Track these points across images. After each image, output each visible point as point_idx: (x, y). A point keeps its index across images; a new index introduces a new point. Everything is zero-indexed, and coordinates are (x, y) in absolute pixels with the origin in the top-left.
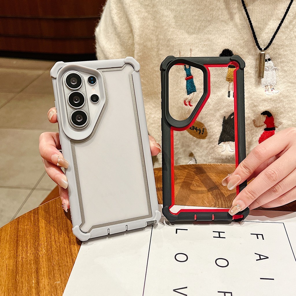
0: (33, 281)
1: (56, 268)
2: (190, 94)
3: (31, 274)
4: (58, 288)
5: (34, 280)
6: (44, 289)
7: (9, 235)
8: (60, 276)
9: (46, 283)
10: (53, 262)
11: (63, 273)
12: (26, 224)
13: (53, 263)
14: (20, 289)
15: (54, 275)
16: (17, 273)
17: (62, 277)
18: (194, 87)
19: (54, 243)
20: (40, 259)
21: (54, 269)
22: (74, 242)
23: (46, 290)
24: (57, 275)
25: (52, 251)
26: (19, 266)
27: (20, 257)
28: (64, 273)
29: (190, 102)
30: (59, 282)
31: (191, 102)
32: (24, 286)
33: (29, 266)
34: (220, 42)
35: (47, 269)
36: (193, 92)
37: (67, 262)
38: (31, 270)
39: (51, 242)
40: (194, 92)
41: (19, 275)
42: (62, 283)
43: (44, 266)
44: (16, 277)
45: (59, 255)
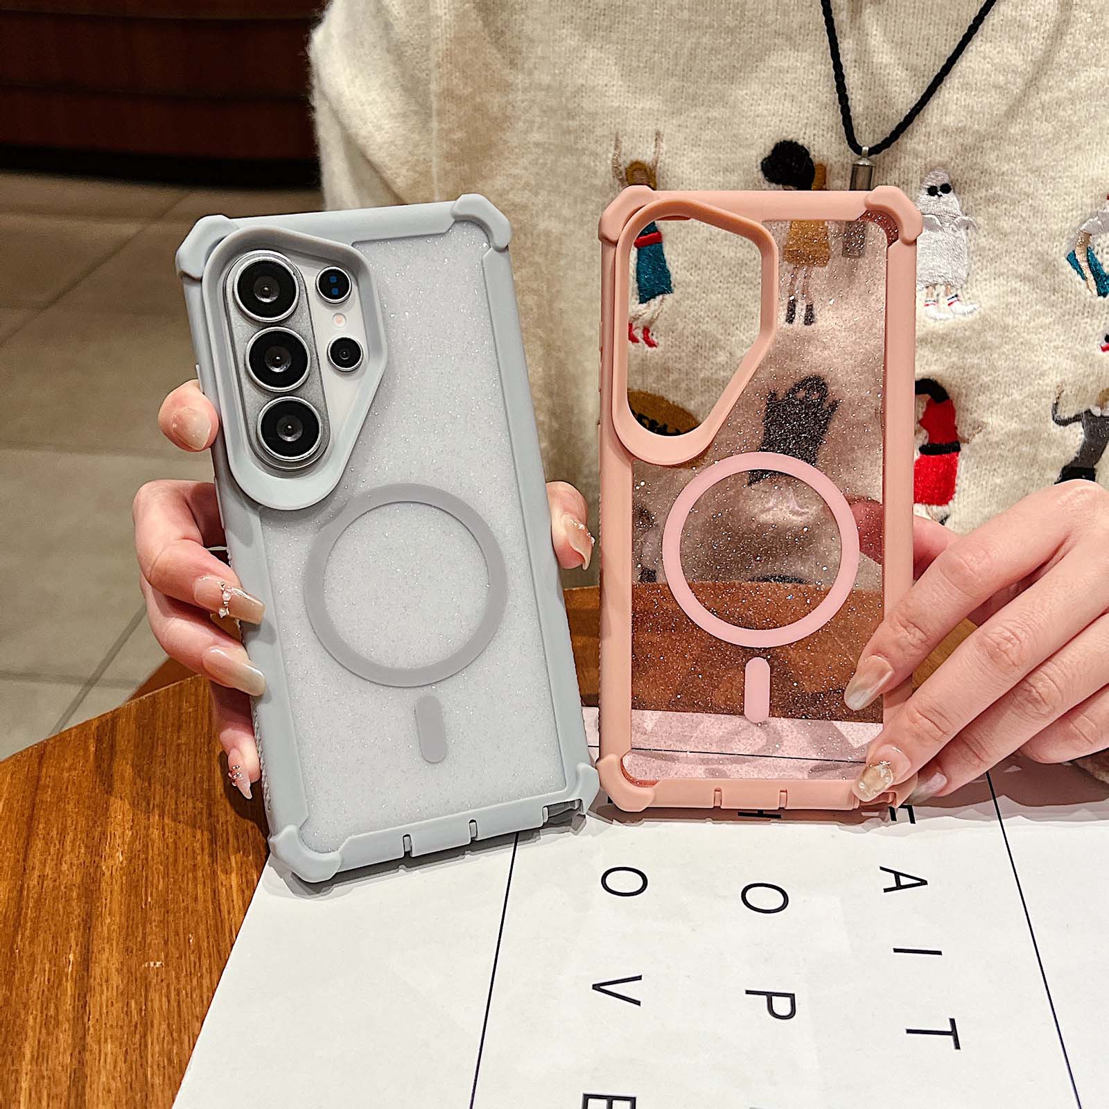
0: (71, 957)
1: (155, 916)
2: (649, 299)
3: (68, 933)
4: (154, 981)
5: (75, 953)
6: (104, 984)
7: (6, 799)
8: (166, 943)
9: (115, 965)
10: (146, 895)
11: (177, 934)
12: (67, 765)
13: (147, 899)
14: (22, 978)
15: (144, 938)
16: (18, 925)
17: (172, 949)
18: (666, 274)
19: (156, 832)
20: (103, 885)
21: (146, 921)
22: (227, 833)
23: (110, 989)
24: (155, 940)
25: (147, 859)
26: (27, 903)
27: (36, 873)
28: (181, 935)
29: (648, 331)
30: (158, 964)
31: (651, 329)
32: (37, 968)
33: (60, 906)
34: (765, 113)
35: (123, 920)
36: (659, 294)
37: (196, 899)
38: (68, 917)
39: (147, 828)
40: (663, 292)
41: (23, 934)
42: (167, 965)
43: (115, 907)
44: (14, 941)
45: (171, 876)
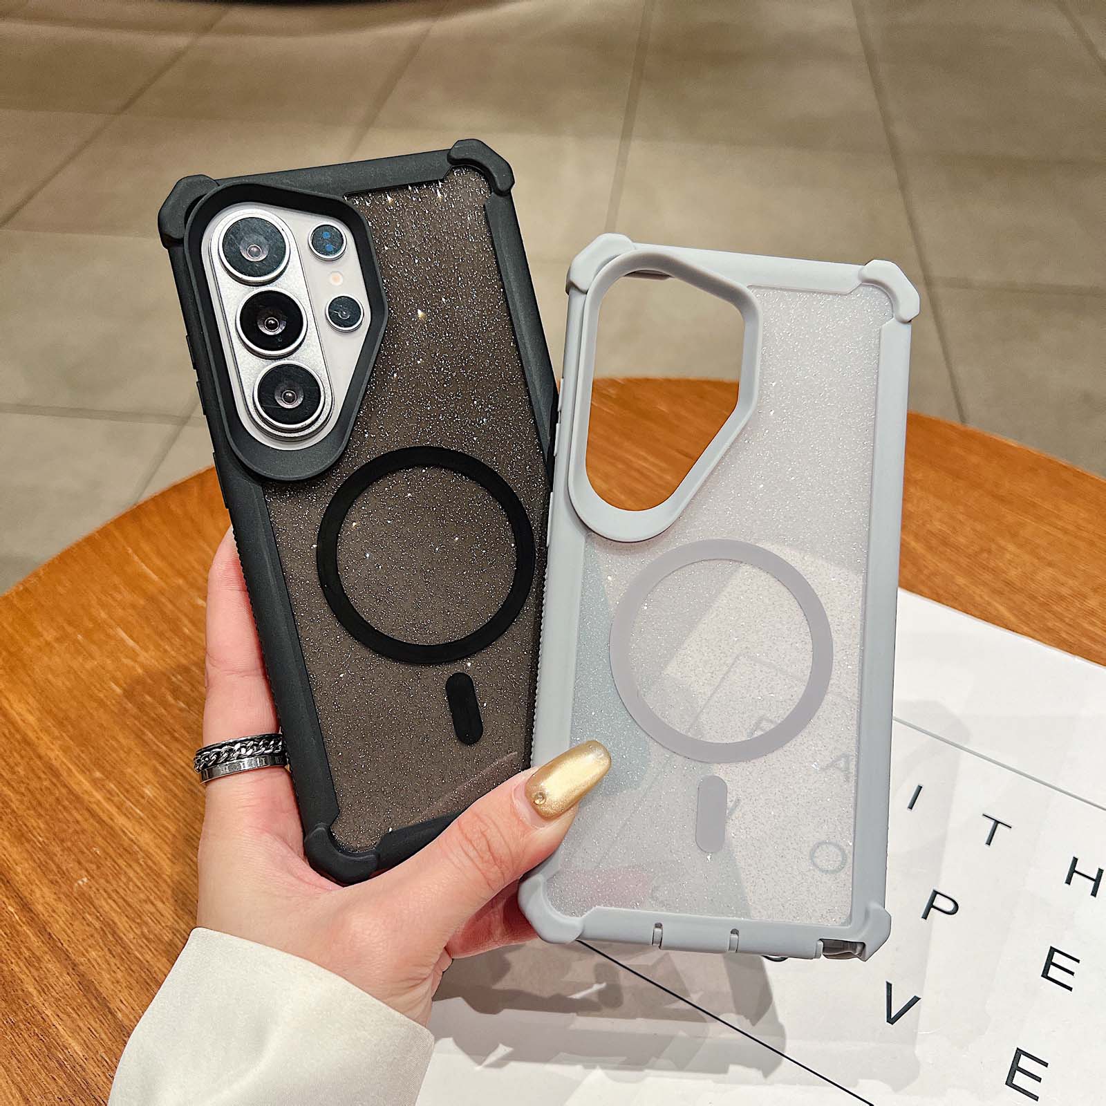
0: (11, 909)
1: (56, 849)
4: (92, 893)
6: (53, 914)
9: (50, 898)
13: (38, 840)
15: (59, 868)
17: (88, 865)
30: (85, 880)
35: (31, 863)
37: (78, 822)
42: (93, 877)
43: (17, 857)
